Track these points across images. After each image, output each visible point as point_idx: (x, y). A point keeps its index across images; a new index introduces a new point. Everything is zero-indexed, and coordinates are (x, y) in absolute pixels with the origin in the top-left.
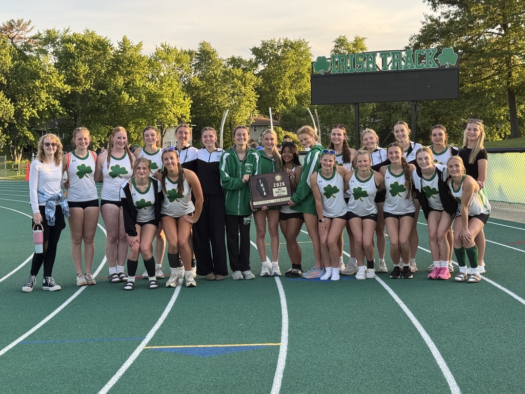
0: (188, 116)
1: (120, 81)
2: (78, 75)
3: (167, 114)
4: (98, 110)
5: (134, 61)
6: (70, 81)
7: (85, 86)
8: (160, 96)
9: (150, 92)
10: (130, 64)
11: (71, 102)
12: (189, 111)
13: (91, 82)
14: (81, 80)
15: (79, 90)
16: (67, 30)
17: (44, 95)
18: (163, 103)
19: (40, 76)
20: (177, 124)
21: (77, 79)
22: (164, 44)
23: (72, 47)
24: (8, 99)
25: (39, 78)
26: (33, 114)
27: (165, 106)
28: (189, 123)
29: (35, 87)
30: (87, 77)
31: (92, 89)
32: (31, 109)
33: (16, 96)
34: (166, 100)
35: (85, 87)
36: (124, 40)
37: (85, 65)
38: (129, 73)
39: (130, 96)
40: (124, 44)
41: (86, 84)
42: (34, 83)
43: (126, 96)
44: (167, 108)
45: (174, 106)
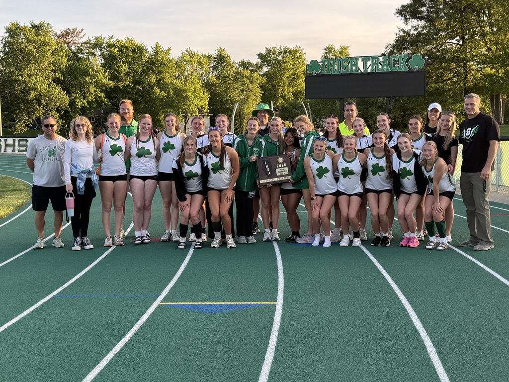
0: (207, 107)
1: (153, 79)
2: (120, 73)
3: (190, 105)
5: (164, 63)
6: (113, 78)
9: (176, 88)
10: (161, 65)
11: (113, 95)
12: (207, 103)
13: (130, 79)
14: (122, 77)
15: (121, 85)
16: (111, 37)
17: (92, 89)
18: (187, 96)
19: (89, 73)
20: (197, 113)
21: (119, 76)
22: (188, 50)
23: (115, 51)
24: (64, 92)
25: (89, 75)
26: (84, 103)
27: (188, 99)
28: (207, 112)
29: (86, 82)
30: (126, 75)
31: (131, 85)
32: (82, 100)
33: (71, 89)
34: (189, 94)
35: (125, 83)
36: (157, 45)
37: (125, 66)
38: (160, 72)
39: (161, 91)
40: (157, 49)
41: (126, 80)
42: (85, 79)
43: (158, 91)
44: (190, 101)
45: (195, 99)
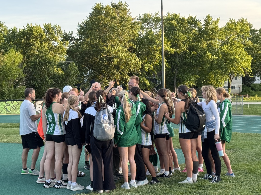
0: (250, 68)
1: (205, 45)
2: (178, 41)
3: (236, 67)
4: (190, 65)
5: (216, 31)
6: (174, 46)
7: (182, 48)
8: (231, 55)
9: (224, 52)
10: (213, 33)
11: (172, 59)
12: (250, 64)
13: (187, 46)
14: (180, 45)
15: (179, 51)
17: (158, 55)
19: (156, 43)
20: (243, 73)
21: (178, 44)
22: (231, 19)
23: (175, 23)
24: (138, 58)
26: (151, 68)
27: (236, 61)
28: (250, 72)
29: (153, 50)
30: (184, 43)
31: (187, 51)
32: (149, 64)
34: (237, 57)
35: (182, 50)
36: (208, 17)
37: (184, 35)
38: (211, 39)
39: (213, 55)
40: (208, 20)
41: (183, 47)
42: (153, 47)
43: (210, 55)
44: (237, 63)
45: (242, 61)
